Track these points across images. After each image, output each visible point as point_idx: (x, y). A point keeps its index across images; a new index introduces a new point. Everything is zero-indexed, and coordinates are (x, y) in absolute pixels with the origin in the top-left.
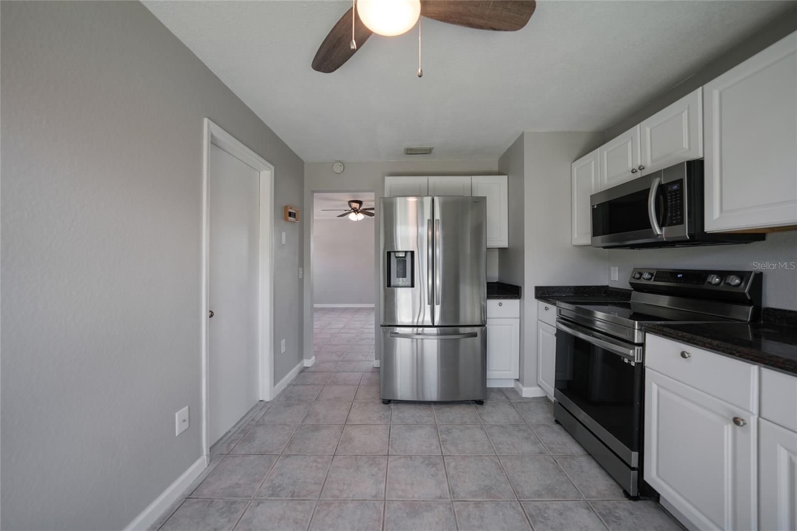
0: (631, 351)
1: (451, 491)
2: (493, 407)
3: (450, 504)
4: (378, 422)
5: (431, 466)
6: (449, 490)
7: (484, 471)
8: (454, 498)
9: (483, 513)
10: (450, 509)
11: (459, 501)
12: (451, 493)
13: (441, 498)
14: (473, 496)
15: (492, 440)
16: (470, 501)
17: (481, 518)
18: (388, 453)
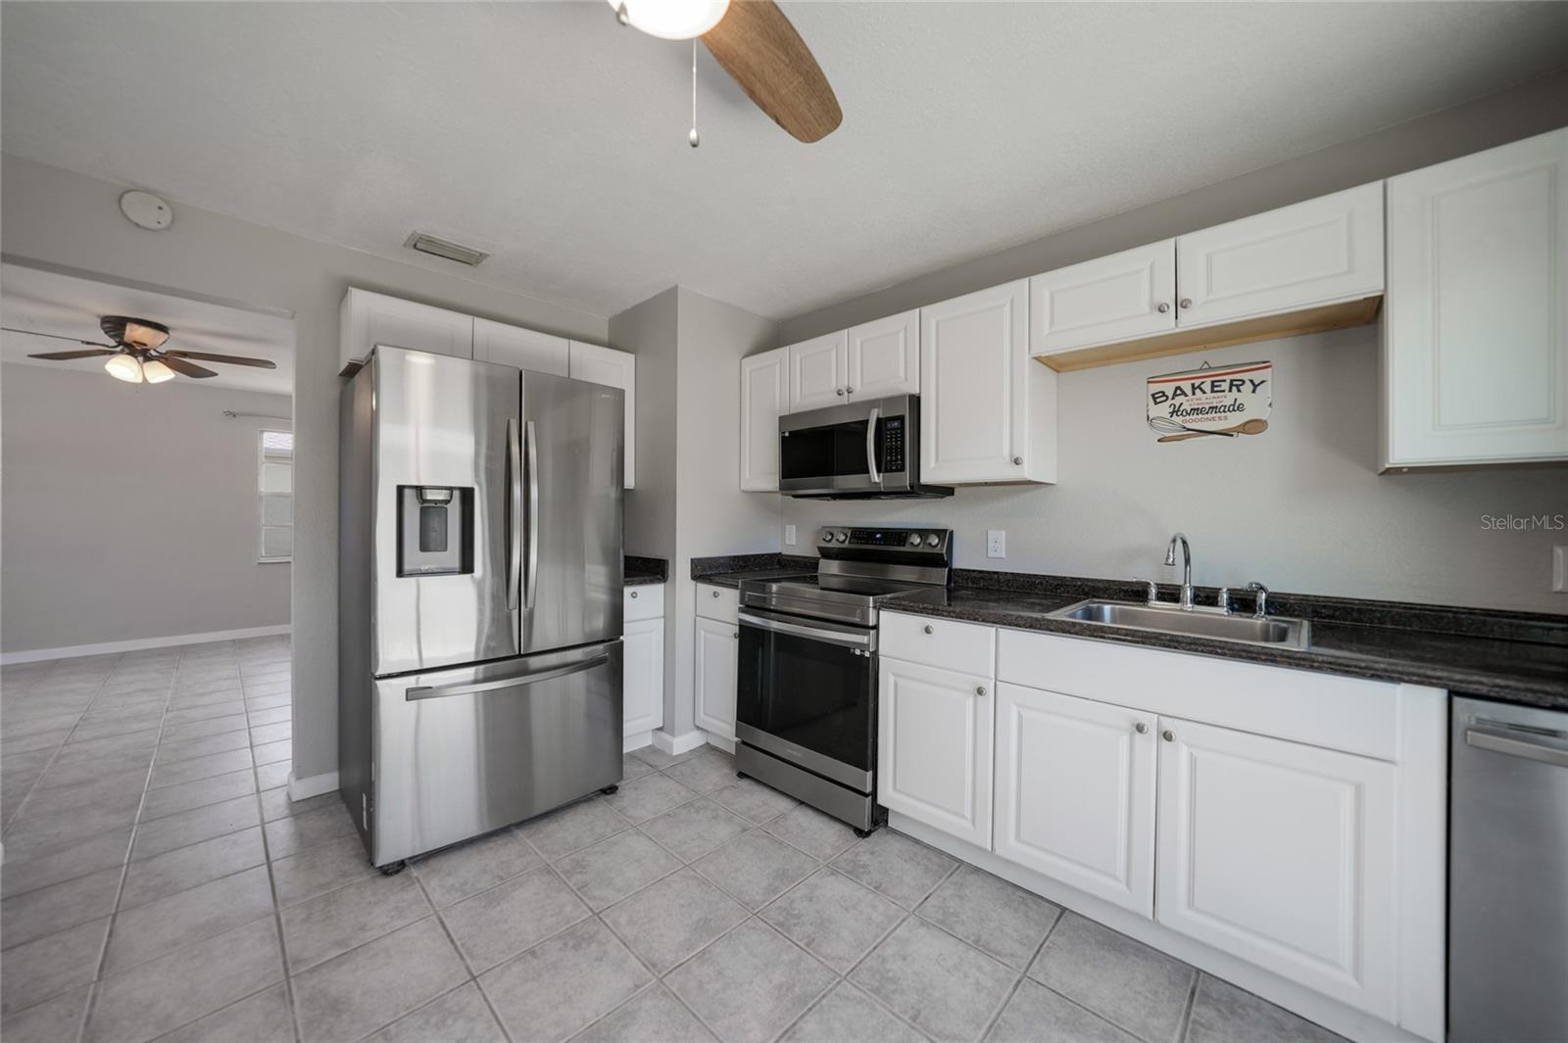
0: (866, 638)
1: (651, 965)
2: (636, 789)
3: (659, 986)
4: (398, 924)
5: (584, 945)
6: (646, 966)
7: (681, 901)
8: (660, 972)
9: (718, 963)
10: (664, 993)
11: (670, 972)
12: (650, 967)
13: (637, 987)
14: (688, 949)
15: (666, 844)
16: (688, 960)
17: (720, 973)
18: (471, 973)
